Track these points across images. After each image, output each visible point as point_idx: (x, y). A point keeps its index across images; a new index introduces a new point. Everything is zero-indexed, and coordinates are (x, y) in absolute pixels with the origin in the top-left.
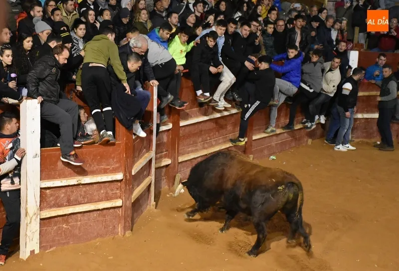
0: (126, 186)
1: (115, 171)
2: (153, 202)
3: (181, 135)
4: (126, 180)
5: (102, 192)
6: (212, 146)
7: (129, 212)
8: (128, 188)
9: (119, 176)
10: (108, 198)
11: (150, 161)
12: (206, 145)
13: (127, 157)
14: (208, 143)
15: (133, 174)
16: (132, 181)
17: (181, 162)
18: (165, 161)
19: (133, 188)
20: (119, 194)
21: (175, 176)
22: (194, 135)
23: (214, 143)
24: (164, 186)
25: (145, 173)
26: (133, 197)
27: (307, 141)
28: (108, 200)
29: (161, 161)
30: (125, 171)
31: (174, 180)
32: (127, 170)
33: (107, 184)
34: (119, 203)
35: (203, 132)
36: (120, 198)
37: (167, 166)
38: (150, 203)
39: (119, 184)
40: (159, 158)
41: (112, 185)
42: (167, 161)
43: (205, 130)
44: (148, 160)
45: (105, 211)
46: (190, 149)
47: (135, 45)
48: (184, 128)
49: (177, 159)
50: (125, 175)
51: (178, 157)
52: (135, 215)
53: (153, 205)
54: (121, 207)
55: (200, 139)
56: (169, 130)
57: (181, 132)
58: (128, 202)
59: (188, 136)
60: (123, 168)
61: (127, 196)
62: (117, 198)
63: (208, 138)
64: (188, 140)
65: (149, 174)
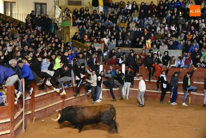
0: (12, 124)
1: (6, 118)
2: (24, 130)
3: (35, 101)
4: (12, 121)
5: (1, 127)
6: (49, 104)
7: (13, 135)
8: (12, 125)
9: (9, 120)
10: (3, 130)
11: (22, 113)
12: (46, 104)
13: (12, 112)
14: (47, 103)
15: (15, 118)
16: (14, 122)
17: (36, 112)
18: (28, 112)
19: (15, 124)
20: (8, 128)
21: (33, 118)
22: (41, 100)
23: (49, 103)
24: (28, 122)
25: (20, 118)
26: (15, 128)
27: (86, 100)
28: (4, 131)
29: (27, 112)
30: (11, 117)
31: (33, 120)
32: (12, 117)
33: (3, 124)
34: (8, 131)
35: (44, 99)
36: (9, 129)
37: (30, 114)
38: (23, 130)
39: (9, 123)
41: (6, 124)
42: (30, 112)
43: (45, 98)
44: (21, 112)
45: (2, 136)
46: (39, 106)
48: (36, 98)
49: (34, 111)
50: (11, 119)
51: (34, 110)
52: (16, 136)
53: (24, 131)
54: (10, 133)
55: (43, 102)
56: (30, 99)
57: (35, 99)
58: (13, 131)
59: (38, 101)
60: (10, 116)
61: (12, 128)
62: (7, 129)
63: (47, 101)
64: (38, 103)
65: (22, 118)
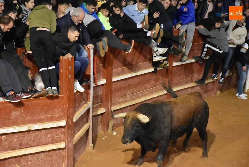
0: (68, 131)
1: (59, 119)
3: (113, 89)
4: (69, 126)
5: (49, 136)
6: (139, 97)
7: (71, 153)
8: (70, 133)
9: (63, 123)
10: (54, 142)
11: (89, 110)
12: (134, 97)
13: (69, 108)
14: (136, 94)
15: (74, 121)
16: (73, 127)
17: (114, 111)
18: (100, 110)
19: (74, 132)
20: (63, 138)
21: (109, 123)
22: (124, 88)
23: (140, 95)
24: (100, 131)
25: (84, 120)
26: (74, 140)
27: (216, 93)
28: (54, 143)
29: (97, 111)
30: (68, 119)
31: (108, 126)
32: (69, 118)
33: (53, 130)
34: (63, 145)
35: (131, 86)
36: (64, 141)
37: (102, 114)
38: (89, 144)
39: (63, 130)
40: (96, 108)
41: (57, 130)
42: (102, 110)
44: (86, 109)
45: (51, 152)
46: (121, 100)
47: (74, 14)
48: (115, 83)
49: (111, 108)
50: (68, 122)
51: (111, 106)
52: (76, 154)
53: (91, 147)
54: (65, 148)
55: (129, 92)
56: (104, 84)
57: (113, 86)
58: (70, 145)
59: (120, 89)
60: (66, 117)
61: (69, 139)
62: (61, 141)
63: (136, 91)
64: (120, 93)
65: (87, 121)
